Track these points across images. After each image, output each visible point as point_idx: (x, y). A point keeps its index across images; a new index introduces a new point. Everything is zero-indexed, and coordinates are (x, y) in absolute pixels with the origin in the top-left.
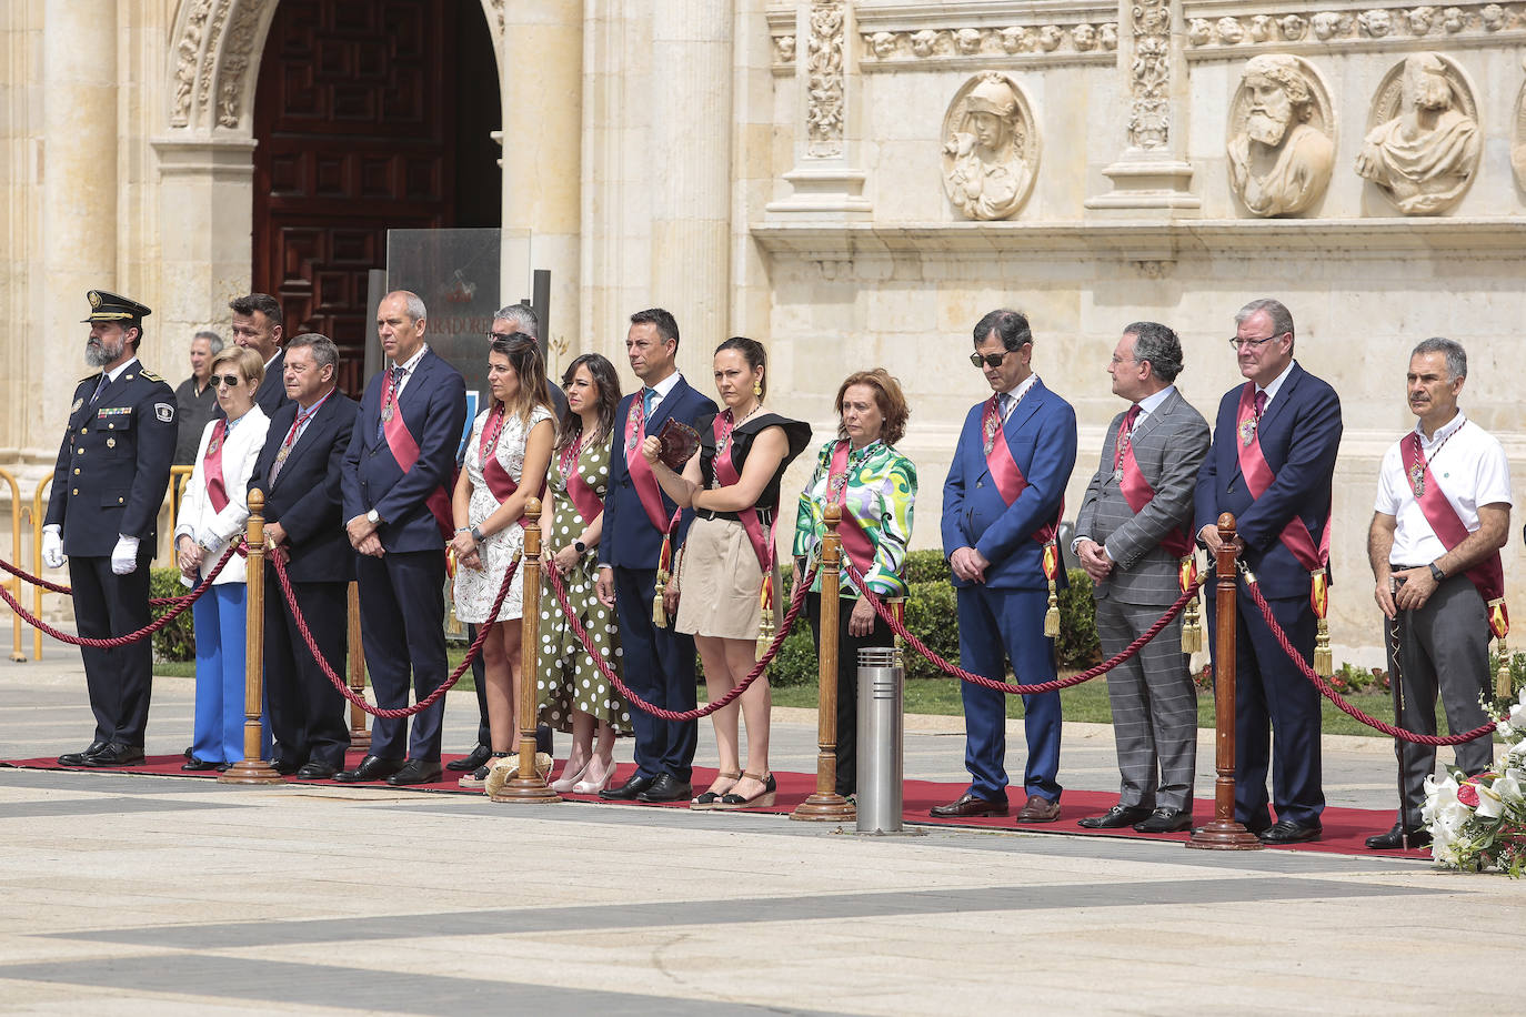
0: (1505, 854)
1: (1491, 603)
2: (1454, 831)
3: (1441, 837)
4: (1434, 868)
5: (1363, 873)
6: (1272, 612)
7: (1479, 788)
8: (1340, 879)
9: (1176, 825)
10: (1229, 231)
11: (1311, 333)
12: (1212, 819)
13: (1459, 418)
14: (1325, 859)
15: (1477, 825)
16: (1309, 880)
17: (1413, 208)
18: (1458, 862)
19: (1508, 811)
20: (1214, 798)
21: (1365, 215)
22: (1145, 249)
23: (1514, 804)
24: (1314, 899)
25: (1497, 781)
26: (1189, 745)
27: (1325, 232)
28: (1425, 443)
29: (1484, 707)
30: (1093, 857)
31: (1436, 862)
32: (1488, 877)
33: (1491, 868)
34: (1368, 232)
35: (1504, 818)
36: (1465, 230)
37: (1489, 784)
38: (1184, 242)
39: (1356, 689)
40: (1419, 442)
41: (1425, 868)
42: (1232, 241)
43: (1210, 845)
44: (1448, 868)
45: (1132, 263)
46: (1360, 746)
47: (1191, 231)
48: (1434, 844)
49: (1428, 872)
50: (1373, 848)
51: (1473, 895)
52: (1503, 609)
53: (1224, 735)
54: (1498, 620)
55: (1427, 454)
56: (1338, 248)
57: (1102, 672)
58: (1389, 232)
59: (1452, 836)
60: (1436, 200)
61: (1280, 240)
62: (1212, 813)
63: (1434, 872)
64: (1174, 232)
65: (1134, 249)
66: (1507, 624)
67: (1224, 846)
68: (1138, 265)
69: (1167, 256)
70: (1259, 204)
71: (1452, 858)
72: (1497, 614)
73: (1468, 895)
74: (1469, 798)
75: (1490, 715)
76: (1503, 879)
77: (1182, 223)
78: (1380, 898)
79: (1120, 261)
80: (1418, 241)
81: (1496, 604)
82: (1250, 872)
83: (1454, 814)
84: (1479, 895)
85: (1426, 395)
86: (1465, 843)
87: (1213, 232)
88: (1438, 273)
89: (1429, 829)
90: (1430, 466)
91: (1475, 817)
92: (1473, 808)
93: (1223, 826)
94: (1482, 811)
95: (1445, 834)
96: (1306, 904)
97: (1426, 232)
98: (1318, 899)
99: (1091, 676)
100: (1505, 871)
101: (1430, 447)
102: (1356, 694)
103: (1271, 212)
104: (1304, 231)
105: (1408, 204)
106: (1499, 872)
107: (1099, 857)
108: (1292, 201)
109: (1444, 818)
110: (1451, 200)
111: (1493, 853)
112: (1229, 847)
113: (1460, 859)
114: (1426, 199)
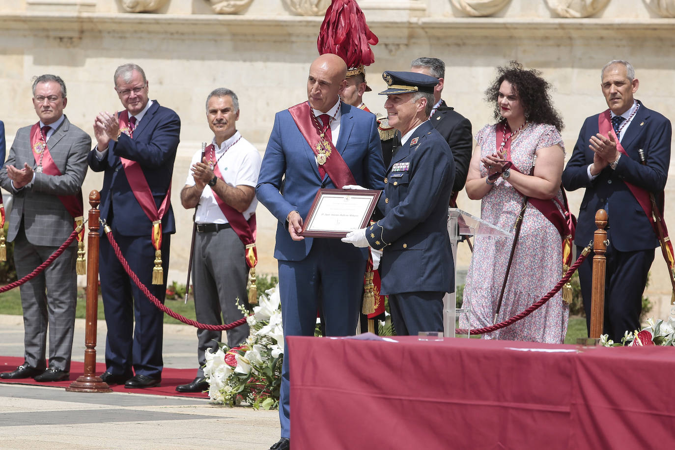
0: (251, 396)
1: (248, 246)
2: (222, 382)
3: (215, 385)
4: (210, 403)
5: (167, 406)
6: (120, 250)
7: (237, 356)
8: (154, 410)
9: (59, 377)
10: (113, 21)
11: (161, 83)
12: (82, 374)
13: (237, 135)
14: (148, 398)
15: (235, 378)
16: (136, 411)
17: (221, 10)
18: (224, 399)
19: (253, 370)
20: (83, 361)
21: (193, 13)
22: (62, 30)
23: (257, 366)
24: (136, 422)
25: (248, 352)
26: (70, 330)
27: (170, 22)
28: (217, 150)
29: (239, 308)
30: (10, 397)
31: (211, 400)
32: (241, 409)
33: (243, 403)
34: (195, 23)
35: (251, 375)
36: (251, 23)
37: (243, 354)
38: (86, 26)
39: (180, 296)
40: (214, 149)
41: (205, 403)
42: (115, 27)
43: (80, 390)
44: (218, 404)
45: (55, 38)
46: (179, 331)
47: (90, 20)
48: (210, 390)
49: (206, 406)
50: (181, 392)
51: (230, 419)
52: (254, 250)
53: (90, 324)
54: (251, 257)
55: (217, 156)
56: (177, 33)
57: (18, 285)
58: (207, 23)
59: (221, 384)
60: (234, 6)
61: (143, 27)
62: (82, 371)
63: (210, 406)
64: (80, 20)
65: (56, 30)
66: (256, 259)
67: (88, 390)
68: (59, 40)
69: (75, 35)
70: (131, 5)
71: (220, 398)
72: (251, 253)
73: (227, 419)
74: (232, 362)
75: (243, 312)
76: (251, 410)
77: (85, 15)
78: (176, 421)
79: (48, 37)
80: (224, 29)
81: (250, 247)
82: (102, 406)
83: (223, 371)
84: (234, 419)
85: (224, 121)
86: (229, 389)
87: (103, 21)
88: (236, 49)
89: (207, 381)
90: (218, 163)
91: (235, 373)
92: (233, 368)
93: (88, 378)
94: (239, 370)
95: (217, 385)
96: (131, 425)
97: (228, 24)
98: (139, 422)
99: (12, 288)
100: (251, 406)
101: (219, 153)
102: (180, 300)
103: (138, 9)
104: (157, 22)
105: (218, 7)
106: (248, 406)
107: (12, 396)
108: (150, 3)
109: (216, 374)
110: (242, 6)
111: (244, 395)
112: (91, 390)
113: (225, 399)
114: (228, 5)
